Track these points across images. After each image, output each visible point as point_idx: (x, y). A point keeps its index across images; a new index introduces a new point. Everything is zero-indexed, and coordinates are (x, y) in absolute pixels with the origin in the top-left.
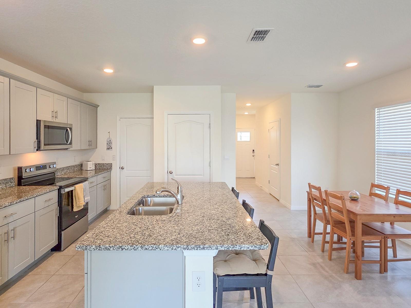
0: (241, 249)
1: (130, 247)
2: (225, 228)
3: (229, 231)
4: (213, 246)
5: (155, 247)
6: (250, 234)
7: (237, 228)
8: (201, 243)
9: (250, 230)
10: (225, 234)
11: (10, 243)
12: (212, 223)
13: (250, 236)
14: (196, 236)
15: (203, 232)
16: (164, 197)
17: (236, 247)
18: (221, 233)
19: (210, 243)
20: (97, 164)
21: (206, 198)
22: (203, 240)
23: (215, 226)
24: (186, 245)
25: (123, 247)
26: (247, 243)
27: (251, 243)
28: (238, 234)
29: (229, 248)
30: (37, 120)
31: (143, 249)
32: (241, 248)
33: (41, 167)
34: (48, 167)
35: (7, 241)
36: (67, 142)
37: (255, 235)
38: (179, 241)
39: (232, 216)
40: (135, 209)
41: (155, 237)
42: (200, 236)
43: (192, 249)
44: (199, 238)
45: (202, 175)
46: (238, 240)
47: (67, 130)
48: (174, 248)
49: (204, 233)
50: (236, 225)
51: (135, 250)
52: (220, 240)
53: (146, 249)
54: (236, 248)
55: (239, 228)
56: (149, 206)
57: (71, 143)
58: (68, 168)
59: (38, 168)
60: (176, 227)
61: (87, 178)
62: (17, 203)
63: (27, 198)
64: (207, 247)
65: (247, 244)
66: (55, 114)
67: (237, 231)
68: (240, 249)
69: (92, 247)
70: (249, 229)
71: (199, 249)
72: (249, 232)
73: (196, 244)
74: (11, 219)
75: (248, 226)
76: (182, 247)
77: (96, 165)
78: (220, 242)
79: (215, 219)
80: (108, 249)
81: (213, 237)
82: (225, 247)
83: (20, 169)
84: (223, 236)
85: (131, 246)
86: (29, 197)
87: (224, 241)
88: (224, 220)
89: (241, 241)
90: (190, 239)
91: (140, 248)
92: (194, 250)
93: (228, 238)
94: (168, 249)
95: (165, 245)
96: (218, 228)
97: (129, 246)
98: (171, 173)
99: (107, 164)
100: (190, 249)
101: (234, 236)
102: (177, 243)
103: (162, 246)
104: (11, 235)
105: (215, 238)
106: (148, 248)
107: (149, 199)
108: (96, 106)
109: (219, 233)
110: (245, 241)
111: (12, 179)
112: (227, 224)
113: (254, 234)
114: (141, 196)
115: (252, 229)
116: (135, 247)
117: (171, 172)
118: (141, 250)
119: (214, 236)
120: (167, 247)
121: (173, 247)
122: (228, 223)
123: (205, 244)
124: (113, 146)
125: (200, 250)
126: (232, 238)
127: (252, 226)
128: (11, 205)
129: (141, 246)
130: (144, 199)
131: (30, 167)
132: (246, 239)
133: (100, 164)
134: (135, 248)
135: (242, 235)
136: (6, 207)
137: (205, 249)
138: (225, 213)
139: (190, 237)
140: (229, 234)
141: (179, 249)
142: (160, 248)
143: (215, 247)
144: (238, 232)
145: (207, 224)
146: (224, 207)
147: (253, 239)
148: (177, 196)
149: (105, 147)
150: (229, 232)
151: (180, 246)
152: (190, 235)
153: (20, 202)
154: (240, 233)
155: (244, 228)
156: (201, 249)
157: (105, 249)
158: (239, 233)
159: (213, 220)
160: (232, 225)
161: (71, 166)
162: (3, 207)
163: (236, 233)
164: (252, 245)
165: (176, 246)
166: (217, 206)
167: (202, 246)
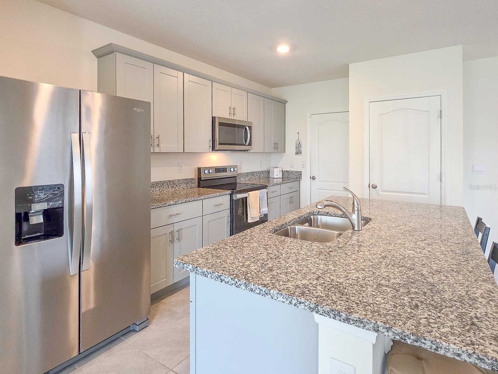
0: (438, 351)
1: (230, 280)
2: (417, 290)
3: (422, 298)
4: (369, 322)
5: (264, 290)
6: (475, 320)
7: (446, 296)
8: (344, 307)
9: (482, 310)
10: (410, 302)
11: (175, 244)
12: (395, 272)
13: (473, 324)
14: (346, 291)
15: (364, 285)
16: (342, 217)
17: (423, 341)
18: (402, 297)
19: (364, 313)
20: (285, 172)
21: (410, 227)
22: (354, 303)
23: (398, 281)
24: (315, 302)
25: (222, 278)
26: (457, 342)
27: (468, 345)
28: (442, 312)
29: (407, 338)
30: (212, 117)
31: (247, 288)
32: (437, 347)
33: (221, 169)
34: (228, 170)
35: (172, 241)
36: (246, 143)
37: (490, 327)
38: (308, 292)
39: (446, 268)
40: (289, 227)
41: (277, 274)
42: (354, 291)
43: (325, 314)
44: (348, 297)
45: (426, 195)
46: (436, 326)
47: (246, 128)
48: (294, 302)
49: (364, 289)
50: (447, 289)
51: (237, 286)
52: (391, 312)
53: (252, 290)
54: (424, 344)
55: (451, 297)
56: (318, 227)
57: (250, 144)
58: (253, 173)
59: (218, 170)
60: (322, 266)
61: (267, 186)
62: (182, 203)
63: (194, 199)
64: (355, 319)
65: (454, 344)
66: (233, 110)
67: (444, 304)
68: (435, 349)
69: (189, 267)
70: (479, 306)
71: (337, 317)
72: (476, 314)
73: (334, 307)
74: (176, 219)
75: (480, 300)
76: (306, 304)
77: (283, 172)
78: (388, 317)
79: (406, 267)
80: (206, 275)
81: (377, 303)
82: (396, 333)
83: (199, 169)
84: (403, 305)
85: (232, 279)
86: (195, 199)
87: (398, 318)
88: (424, 272)
89: (442, 330)
90: (330, 293)
91: (243, 287)
92: (328, 318)
93: (412, 315)
94: (283, 300)
95: (280, 293)
96: (401, 285)
97: (229, 277)
98: (374, 188)
99: (296, 172)
100: (321, 312)
101: (430, 313)
102: (300, 295)
103: (275, 292)
104: (176, 236)
105: (382, 306)
106: (254, 290)
107: (319, 217)
108: (284, 102)
109: (397, 296)
110: (453, 334)
111: (193, 179)
112: (427, 282)
113: (487, 323)
114: (308, 211)
115: (489, 308)
116: (236, 282)
117: (373, 186)
118: (245, 289)
119: (383, 301)
120: (282, 296)
121: (291, 300)
122: (430, 280)
123: (352, 312)
124: (303, 150)
125: (340, 320)
126: (422, 317)
127: (491, 302)
128: (176, 204)
129: (245, 283)
130: (312, 217)
131: (209, 169)
132: (459, 330)
133: (288, 171)
134: (237, 284)
135: (452, 316)
136: (170, 205)
137: (351, 322)
138: (433, 260)
139: (333, 289)
140: (419, 304)
141: (302, 306)
142: (272, 295)
143: (371, 326)
144: (444, 307)
145: (382, 272)
146: (438, 247)
147: (481, 334)
148: (352, 217)
149: (294, 150)
150: (421, 302)
151: (303, 300)
152: (337, 285)
153: (185, 203)
154: (451, 309)
155: (466, 300)
156: (342, 320)
157: (202, 274)
158: (448, 309)
159: (400, 269)
160: (438, 287)
161: (257, 172)
162: (167, 205)
163: (438, 308)
164: (471, 352)
165: (296, 300)
166: (425, 243)
167: (344, 315)
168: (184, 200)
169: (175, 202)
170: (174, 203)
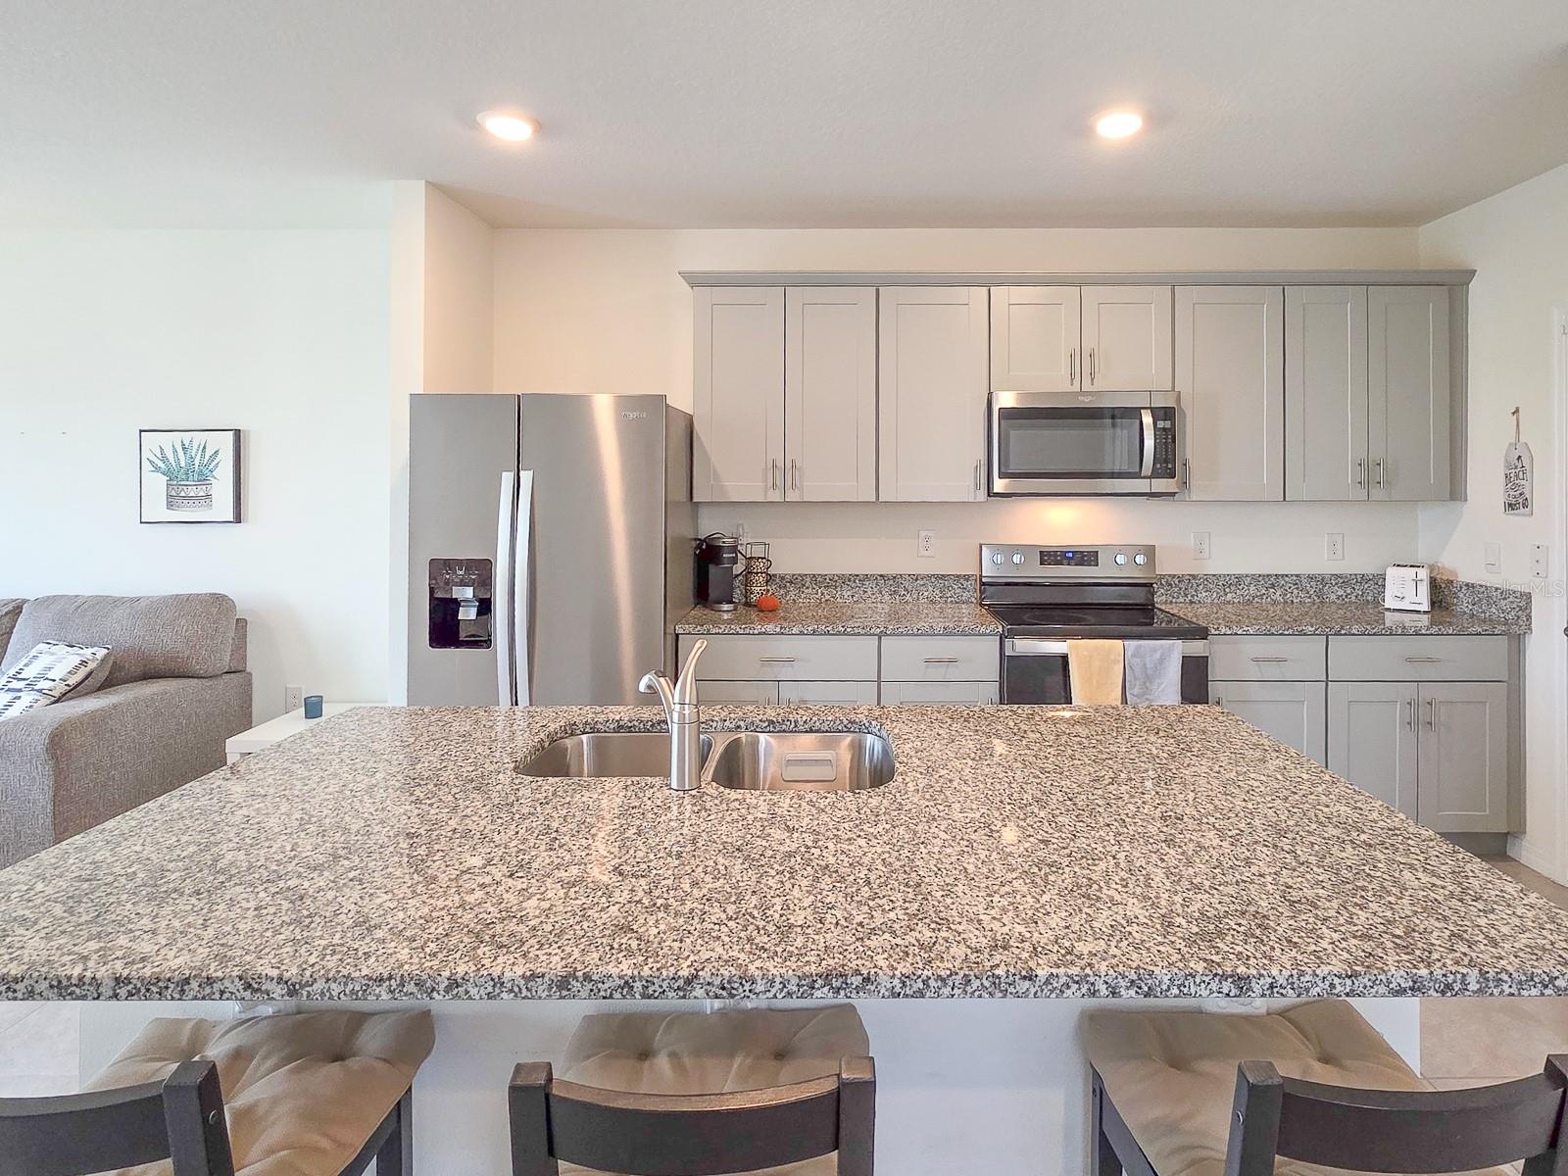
20: (1461, 587)
30: (990, 395)
33: (1071, 555)
34: (1104, 560)
58: (1270, 580)
59: (1053, 556)
62: (803, 634)
111: (967, 580)
124: (1533, 491)
128: (784, 634)
136: (766, 634)
149: (1497, 493)
161: (1297, 576)
162: (758, 632)
168: (810, 629)
169: (781, 628)
170: (778, 629)
